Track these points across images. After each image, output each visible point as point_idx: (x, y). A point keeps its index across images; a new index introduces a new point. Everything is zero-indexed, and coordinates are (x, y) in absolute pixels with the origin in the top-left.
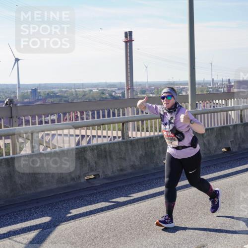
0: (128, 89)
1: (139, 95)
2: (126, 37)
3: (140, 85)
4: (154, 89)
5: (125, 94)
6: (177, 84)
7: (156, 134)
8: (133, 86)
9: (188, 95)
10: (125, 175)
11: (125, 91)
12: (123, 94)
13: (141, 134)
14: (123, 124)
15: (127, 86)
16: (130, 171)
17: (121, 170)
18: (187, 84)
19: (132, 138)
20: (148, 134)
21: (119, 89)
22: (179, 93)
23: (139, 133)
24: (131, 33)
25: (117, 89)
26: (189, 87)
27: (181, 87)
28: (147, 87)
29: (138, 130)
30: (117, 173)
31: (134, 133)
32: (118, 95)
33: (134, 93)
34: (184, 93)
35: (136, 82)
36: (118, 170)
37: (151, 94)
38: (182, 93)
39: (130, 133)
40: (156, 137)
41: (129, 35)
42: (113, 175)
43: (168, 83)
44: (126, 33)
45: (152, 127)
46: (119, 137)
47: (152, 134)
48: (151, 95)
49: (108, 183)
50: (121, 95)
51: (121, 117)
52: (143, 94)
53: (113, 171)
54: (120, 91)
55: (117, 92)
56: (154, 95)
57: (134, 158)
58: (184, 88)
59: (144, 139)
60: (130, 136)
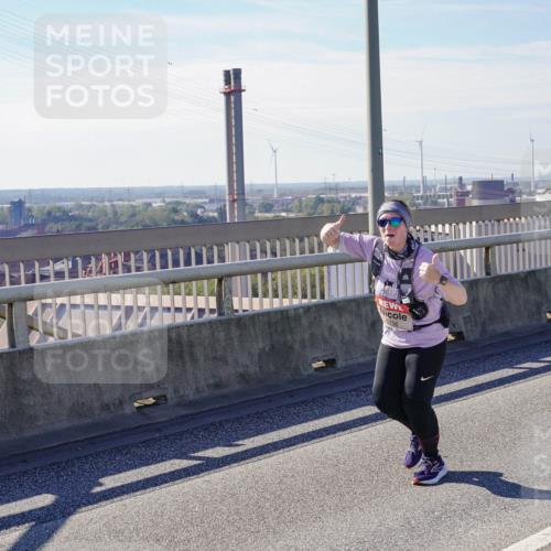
0: (234, 201)
1: (257, 214)
2: (227, 82)
3: (260, 191)
4: (293, 200)
5: (225, 211)
6: (343, 190)
7: (296, 302)
8: (243, 193)
9: (367, 214)
10: (224, 396)
11: (225, 206)
12: (222, 212)
13: (261, 304)
14: (220, 281)
15: (231, 193)
16: (236, 387)
17: (217, 386)
18: (364, 189)
19: (241, 312)
20: (276, 304)
21: (212, 201)
22: (349, 209)
23: (256, 300)
24: (238, 73)
25: (207, 200)
26: (369, 195)
27: (353, 195)
28: (275, 196)
29: (255, 294)
30: (207, 393)
31: (246, 300)
32: (211, 214)
33: (247, 211)
34: (360, 210)
35: (251, 185)
36: (208, 386)
37: (284, 211)
38: (354, 210)
39: (236, 301)
40: (296, 309)
41: (235, 79)
42: (197, 397)
43: (322, 186)
44: (227, 73)
45: (285, 287)
46: (212, 311)
47: (286, 303)
48: (284, 214)
49: (187, 416)
50: (216, 214)
51: (216, 264)
52: (267, 211)
53: (197, 389)
54: (215, 206)
55: (206, 207)
56: (292, 215)
57: (245, 358)
58: (360, 198)
59: (267, 314)
60: (236, 307)
